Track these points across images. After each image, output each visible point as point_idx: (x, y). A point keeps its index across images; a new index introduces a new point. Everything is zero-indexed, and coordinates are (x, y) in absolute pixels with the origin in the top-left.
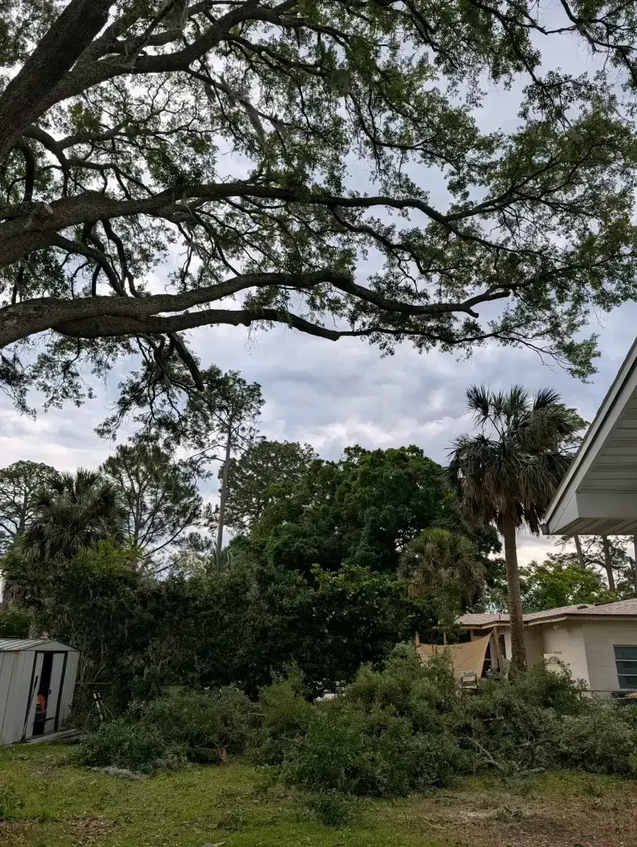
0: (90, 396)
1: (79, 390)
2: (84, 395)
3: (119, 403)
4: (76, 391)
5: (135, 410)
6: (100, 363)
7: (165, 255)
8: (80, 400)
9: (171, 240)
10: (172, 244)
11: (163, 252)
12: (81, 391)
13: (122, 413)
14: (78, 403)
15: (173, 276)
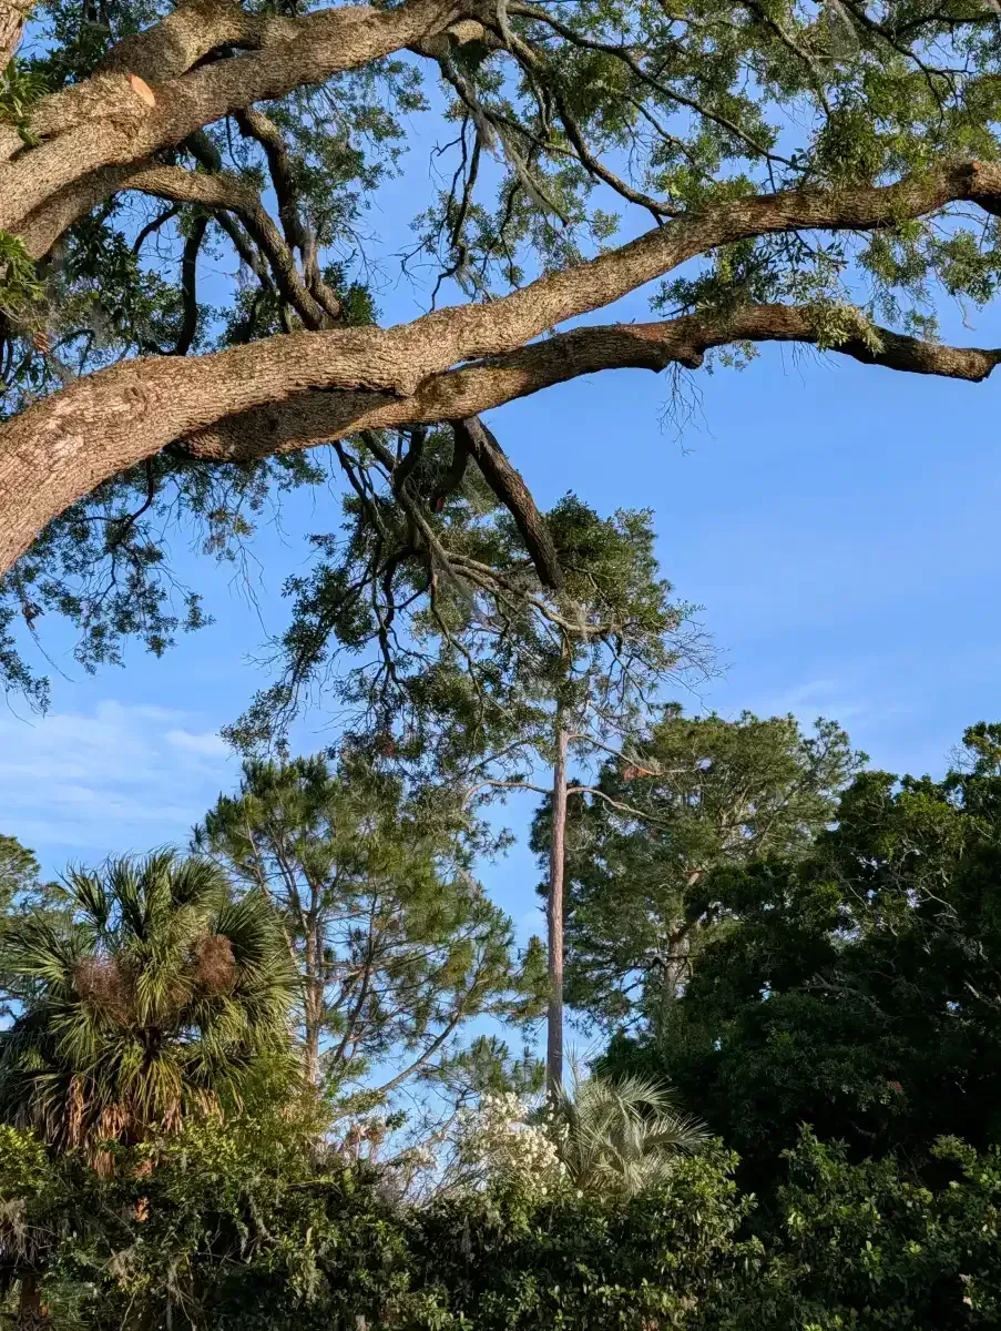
0: (195, 622)
1: (160, 604)
2: (173, 621)
3: (287, 641)
4: (152, 609)
5: (340, 660)
6: (219, 516)
7: (396, 152)
8: (163, 635)
9: (409, 102)
10: (414, 114)
11: (390, 141)
12: (164, 609)
13: (300, 669)
14: (157, 645)
15: (427, 222)
